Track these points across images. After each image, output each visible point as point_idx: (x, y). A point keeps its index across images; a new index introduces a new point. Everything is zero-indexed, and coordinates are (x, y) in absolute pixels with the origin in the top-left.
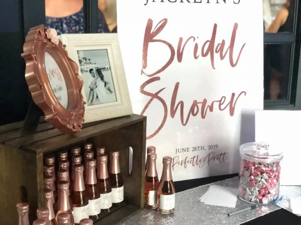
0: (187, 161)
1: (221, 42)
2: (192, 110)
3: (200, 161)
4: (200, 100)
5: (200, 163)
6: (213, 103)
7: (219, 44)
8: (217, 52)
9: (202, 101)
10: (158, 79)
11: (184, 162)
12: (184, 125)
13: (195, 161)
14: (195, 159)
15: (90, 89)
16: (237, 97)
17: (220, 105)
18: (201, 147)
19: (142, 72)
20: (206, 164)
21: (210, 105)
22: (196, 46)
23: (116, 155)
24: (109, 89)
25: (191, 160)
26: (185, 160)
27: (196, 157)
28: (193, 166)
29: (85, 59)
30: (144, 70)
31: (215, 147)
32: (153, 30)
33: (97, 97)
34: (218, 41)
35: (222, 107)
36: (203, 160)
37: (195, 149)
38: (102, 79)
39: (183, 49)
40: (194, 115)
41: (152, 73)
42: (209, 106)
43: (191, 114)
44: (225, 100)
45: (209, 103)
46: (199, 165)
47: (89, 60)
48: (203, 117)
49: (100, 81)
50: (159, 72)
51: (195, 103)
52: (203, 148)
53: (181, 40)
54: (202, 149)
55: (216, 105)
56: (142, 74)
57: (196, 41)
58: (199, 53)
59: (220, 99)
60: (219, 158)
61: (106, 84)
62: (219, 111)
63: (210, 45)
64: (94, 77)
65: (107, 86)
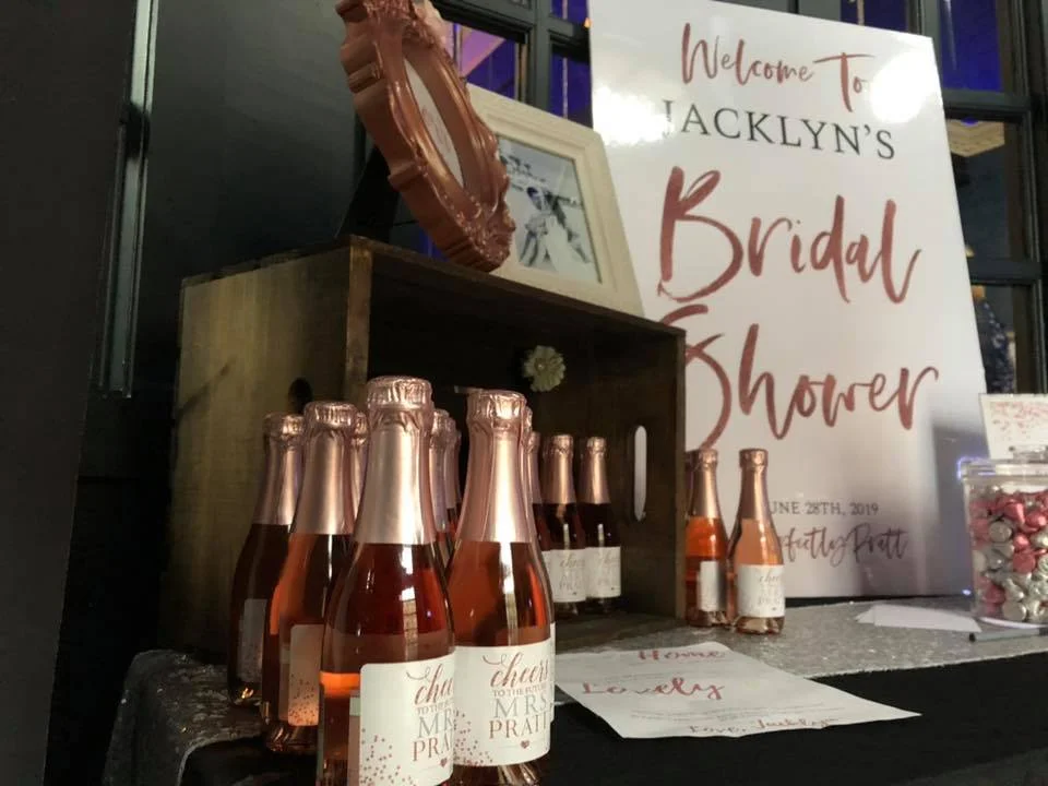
0: (794, 539)
1: (857, 239)
2: (797, 399)
3: (832, 545)
4: (818, 375)
5: (831, 552)
6: (851, 389)
7: (853, 245)
8: (850, 262)
9: (822, 378)
10: (702, 309)
11: (787, 541)
12: (780, 437)
13: (818, 543)
14: (818, 537)
15: (527, 231)
16: (915, 379)
17: (872, 395)
18: (832, 504)
19: (660, 288)
20: (849, 557)
21: (846, 394)
22: (796, 244)
23: (597, 444)
24: (579, 250)
25: (807, 541)
26: (790, 537)
27: (819, 531)
28: (814, 557)
29: (518, 161)
30: (665, 284)
31: (872, 512)
32: (685, 193)
33: (547, 256)
34: (849, 237)
35: (880, 401)
36: (840, 543)
37: (814, 508)
38: (561, 219)
39: (763, 245)
40: (806, 414)
41: (686, 295)
42: (841, 395)
43: (796, 411)
44: (884, 383)
45: (841, 387)
46: (828, 558)
47: (528, 166)
48: (830, 422)
49: (556, 222)
50: (704, 293)
51: (804, 385)
52: (836, 508)
53: (756, 223)
54: (836, 511)
55: (861, 396)
56: (659, 294)
57: (796, 230)
58: (805, 257)
59: (869, 381)
60: (885, 542)
61: (570, 236)
62: (871, 410)
63: (830, 243)
64: (539, 207)
65: (575, 241)
